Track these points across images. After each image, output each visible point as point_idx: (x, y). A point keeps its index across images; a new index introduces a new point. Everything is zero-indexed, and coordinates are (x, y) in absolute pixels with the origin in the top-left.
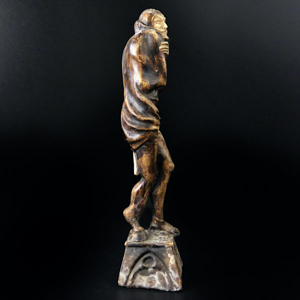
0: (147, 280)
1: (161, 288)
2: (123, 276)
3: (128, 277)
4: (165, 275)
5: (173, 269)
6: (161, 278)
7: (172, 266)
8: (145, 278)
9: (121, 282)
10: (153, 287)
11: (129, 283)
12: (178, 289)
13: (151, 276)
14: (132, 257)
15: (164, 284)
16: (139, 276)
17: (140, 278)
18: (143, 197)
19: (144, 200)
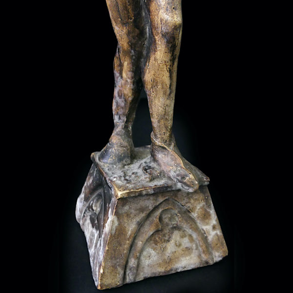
8: (90, 228)
14: (91, 181)
17: (88, 225)
18: (122, 77)
19: (125, 84)
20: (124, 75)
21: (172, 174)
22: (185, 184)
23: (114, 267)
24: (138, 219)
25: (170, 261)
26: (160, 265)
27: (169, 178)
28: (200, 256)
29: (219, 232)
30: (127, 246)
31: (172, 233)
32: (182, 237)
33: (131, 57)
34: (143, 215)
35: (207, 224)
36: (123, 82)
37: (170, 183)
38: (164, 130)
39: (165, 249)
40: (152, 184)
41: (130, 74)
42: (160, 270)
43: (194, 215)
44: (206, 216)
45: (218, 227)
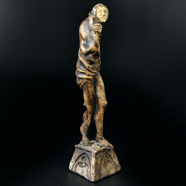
0: (81, 170)
1: (86, 177)
2: (71, 164)
3: (73, 166)
4: (89, 170)
5: (92, 167)
6: (87, 171)
7: (93, 165)
8: (80, 169)
9: (70, 168)
10: (83, 175)
11: (74, 169)
12: (93, 181)
13: (83, 168)
14: (77, 154)
15: (88, 175)
16: (78, 167)
17: (79, 168)
18: (87, 120)
19: (88, 122)
20: (88, 119)
21: (106, 145)
22: (110, 147)
23: (97, 174)
24: (100, 159)
25: (108, 172)
26: (106, 173)
27: (105, 146)
28: (115, 169)
29: (118, 162)
30: (99, 167)
31: (108, 163)
32: (110, 164)
33: (92, 114)
34: (101, 158)
35: (115, 159)
36: (87, 121)
37: (106, 148)
38: (101, 133)
39: (107, 168)
40: (102, 148)
41: (90, 118)
42: (107, 175)
43: (112, 157)
44: (114, 157)
45: (118, 160)
